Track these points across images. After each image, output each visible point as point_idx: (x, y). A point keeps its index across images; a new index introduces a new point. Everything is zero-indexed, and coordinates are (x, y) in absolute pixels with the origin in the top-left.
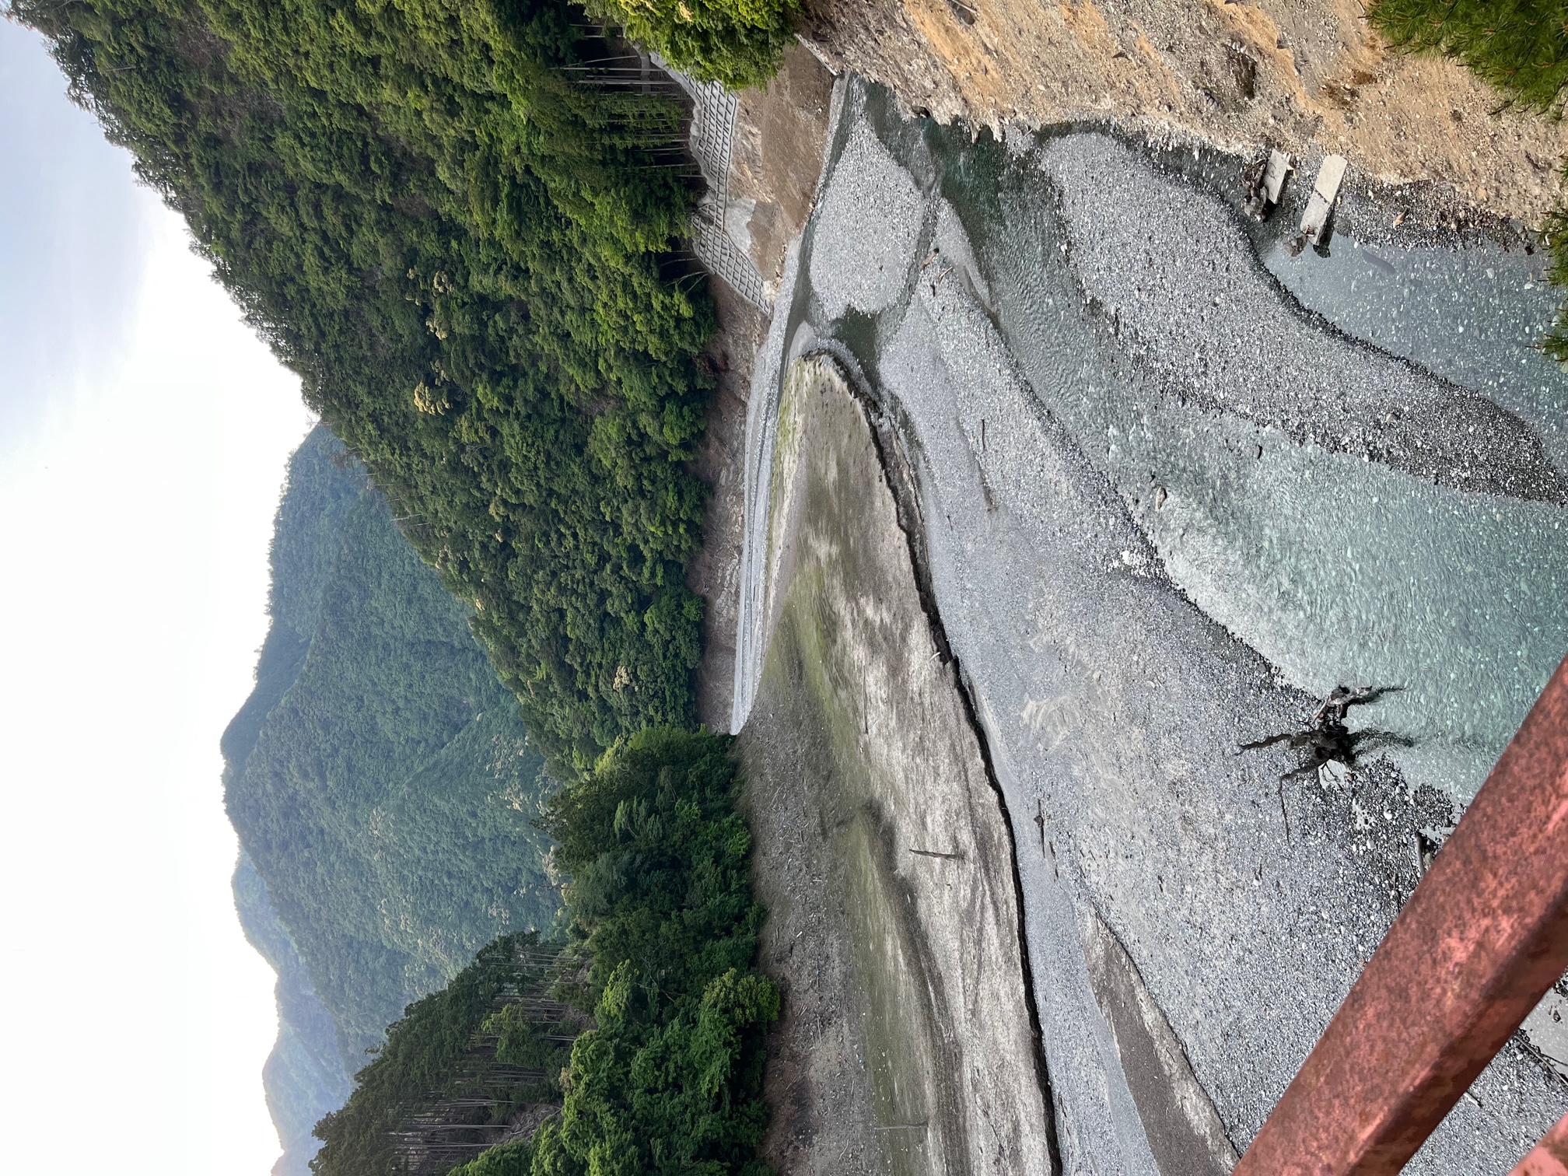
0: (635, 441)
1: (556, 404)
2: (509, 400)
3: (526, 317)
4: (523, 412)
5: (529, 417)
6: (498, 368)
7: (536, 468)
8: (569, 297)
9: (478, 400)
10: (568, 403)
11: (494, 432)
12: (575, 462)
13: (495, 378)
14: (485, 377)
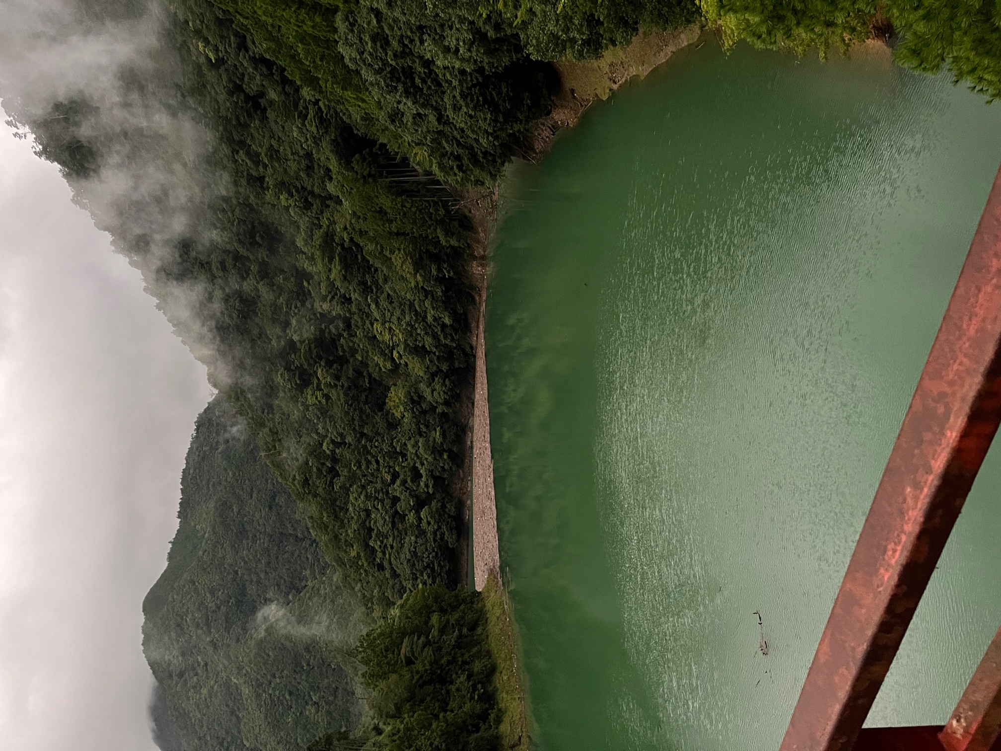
0: (415, 400)
1: (367, 381)
2: (338, 378)
3: (348, 326)
4: (346, 385)
5: (349, 388)
6: (331, 358)
7: (353, 420)
8: (376, 314)
9: (318, 379)
10: (375, 379)
11: (327, 397)
12: (377, 414)
13: (329, 364)
14: (323, 363)
